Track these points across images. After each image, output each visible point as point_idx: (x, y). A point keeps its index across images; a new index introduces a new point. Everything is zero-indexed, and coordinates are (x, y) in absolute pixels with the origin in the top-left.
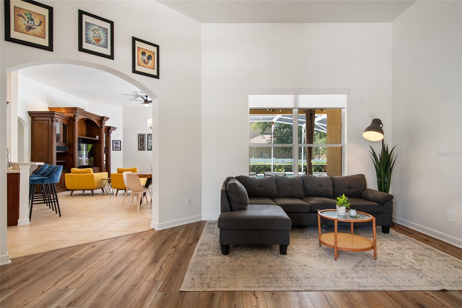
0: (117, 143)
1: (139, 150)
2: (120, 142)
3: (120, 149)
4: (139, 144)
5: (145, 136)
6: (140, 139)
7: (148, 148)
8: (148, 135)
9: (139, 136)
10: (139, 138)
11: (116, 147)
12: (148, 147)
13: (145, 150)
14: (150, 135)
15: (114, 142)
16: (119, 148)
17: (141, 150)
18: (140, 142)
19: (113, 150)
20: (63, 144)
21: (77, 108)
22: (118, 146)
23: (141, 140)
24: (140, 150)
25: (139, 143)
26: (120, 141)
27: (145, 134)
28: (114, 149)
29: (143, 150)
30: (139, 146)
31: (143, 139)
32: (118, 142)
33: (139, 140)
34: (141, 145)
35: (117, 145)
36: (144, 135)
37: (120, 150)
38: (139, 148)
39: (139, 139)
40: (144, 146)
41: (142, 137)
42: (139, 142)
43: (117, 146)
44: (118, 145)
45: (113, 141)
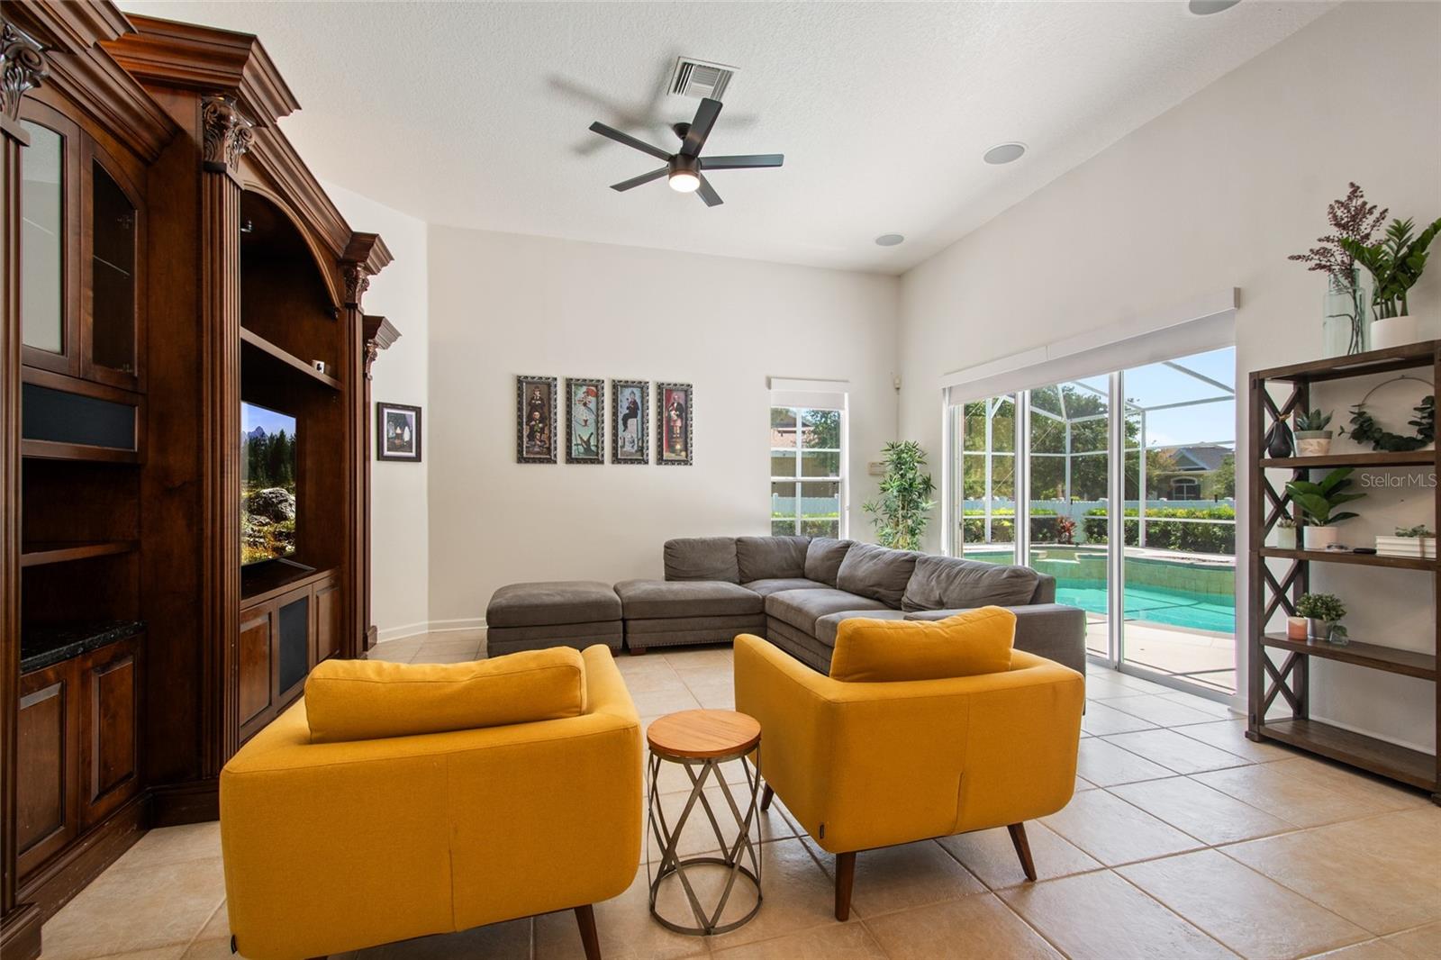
0: (400, 422)
1: (521, 459)
2: (413, 414)
3: (413, 454)
4: (520, 432)
5: (552, 388)
6: (529, 404)
7: (569, 452)
8: (569, 383)
9: (520, 389)
10: (520, 396)
11: (397, 441)
12: (569, 448)
13: (555, 462)
14: (581, 386)
15: (386, 411)
16: (408, 447)
17: (534, 461)
18: (530, 418)
19: (381, 457)
20: (99, 373)
21: (251, 39)
22: (406, 437)
23: (533, 408)
24: (527, 461)
25: (520, 424)
26: (418, 410)
27: (555, 379)
28: (386, 453)
29: (541, 461)
30: (520, 437)
31: (542, 406)
32: (404, 415)
33: (520, 409)
34: (531, 437)
35: (403, 430)
36: (549, 385)
37: (418, 458)
38: (520, 452)
39: (520, 403)
40: (550, 438)
41: (538, 393)
42: (520, 417)
43: (400, 436)
44: (407, 428)
45: (380, 406)
